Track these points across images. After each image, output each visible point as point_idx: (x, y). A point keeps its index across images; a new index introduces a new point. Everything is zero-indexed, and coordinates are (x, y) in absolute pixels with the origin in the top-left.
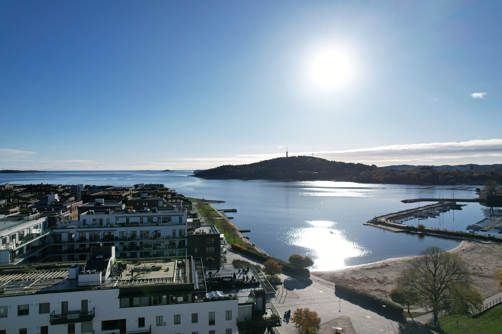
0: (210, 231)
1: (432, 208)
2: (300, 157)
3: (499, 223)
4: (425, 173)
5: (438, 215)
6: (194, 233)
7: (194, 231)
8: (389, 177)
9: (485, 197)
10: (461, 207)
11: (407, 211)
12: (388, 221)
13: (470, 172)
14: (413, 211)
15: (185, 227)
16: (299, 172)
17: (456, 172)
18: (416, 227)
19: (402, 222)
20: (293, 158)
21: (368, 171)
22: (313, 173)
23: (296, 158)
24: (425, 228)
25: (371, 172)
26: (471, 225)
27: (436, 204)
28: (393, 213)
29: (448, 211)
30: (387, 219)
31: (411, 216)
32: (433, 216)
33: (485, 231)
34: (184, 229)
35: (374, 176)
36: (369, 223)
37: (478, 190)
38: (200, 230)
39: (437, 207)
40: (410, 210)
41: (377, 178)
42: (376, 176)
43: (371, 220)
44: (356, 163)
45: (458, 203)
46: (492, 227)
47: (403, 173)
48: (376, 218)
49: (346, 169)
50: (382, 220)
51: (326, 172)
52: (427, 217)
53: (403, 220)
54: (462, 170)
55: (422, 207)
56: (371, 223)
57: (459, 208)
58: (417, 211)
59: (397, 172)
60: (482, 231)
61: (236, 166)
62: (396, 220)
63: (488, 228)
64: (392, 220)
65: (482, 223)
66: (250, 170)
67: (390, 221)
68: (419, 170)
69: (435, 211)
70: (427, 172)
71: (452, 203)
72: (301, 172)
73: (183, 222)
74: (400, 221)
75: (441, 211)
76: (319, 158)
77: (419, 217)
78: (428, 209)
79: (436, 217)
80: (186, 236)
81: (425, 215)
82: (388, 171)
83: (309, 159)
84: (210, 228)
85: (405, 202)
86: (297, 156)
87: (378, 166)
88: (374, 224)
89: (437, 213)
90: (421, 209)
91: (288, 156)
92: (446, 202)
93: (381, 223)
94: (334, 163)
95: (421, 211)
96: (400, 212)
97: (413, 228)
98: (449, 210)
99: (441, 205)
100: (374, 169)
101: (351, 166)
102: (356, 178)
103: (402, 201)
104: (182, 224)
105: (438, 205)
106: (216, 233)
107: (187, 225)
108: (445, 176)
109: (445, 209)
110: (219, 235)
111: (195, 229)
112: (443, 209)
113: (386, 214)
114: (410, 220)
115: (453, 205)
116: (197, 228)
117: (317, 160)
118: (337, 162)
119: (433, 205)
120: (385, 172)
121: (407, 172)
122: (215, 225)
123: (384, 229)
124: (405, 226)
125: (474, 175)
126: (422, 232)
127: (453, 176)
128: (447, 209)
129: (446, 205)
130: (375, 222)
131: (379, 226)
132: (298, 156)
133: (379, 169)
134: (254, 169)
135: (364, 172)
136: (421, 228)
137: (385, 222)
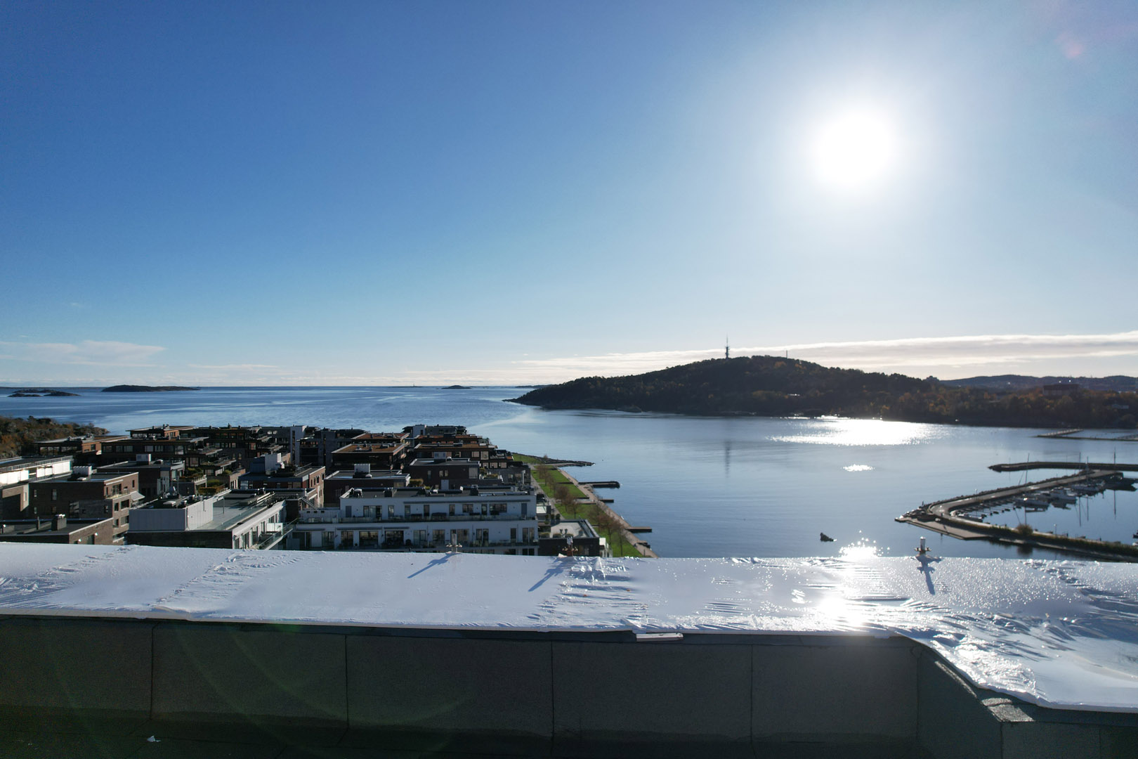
0: (580, 533)
1: (1060, 485)
2: (757, 359)
4: (1057, 398)
5: (1073, 502)
6: (551, 536)
7: (550, 531)
8: (967, 407)
10: (1134, 485)
11: (999, 490)
12: (952, 513)
14: (1014, 492)
15: (535, 524)
16: (754, 393)
18: (1012, 529)
19: (984, 516)
20: (742, 361)
21: (918, 391)
22: (787, 397)
23: (748, 362)
24: (1035, 532)
25: (925, 395)
27: (1074, 476)
28: (964, 495)
30: (950, 510)
31: (1006, 503)
32: (1062, 503)
34: (533, 529)
35: (932, 405)
36: (908, 518)
38: (561, 530)
39: (1074, 483)
40: (1007, 489)
41: (937, 409)
42: (936, 405)
43: (914, 512)
44: (889, 374)
45: (1127, 474)
47: (1003, 397)
48: (925, 507)
49: (864, 386)
50: (937, 511)
51: (819, 395)
52: (1045, 507)
53: (986, 512)
55: (1037, 484)
56: (913, 517)
57: (1127, 485)
58: (1023, 492)
59: (986, 396)
61: (612, 378)
62: (971, 511)
64: (962, 513)
66: (642, 387)
67: (956, 514)
68: (1042, 392)
69: (1067, 492)
70: (1060, 398)
71: (1111, 475)
72: (759, 393)
73: (529, 514)
74: (978, 514)
75: (1081, 493)
76: (803, 361)
77: (1026, 505)
78: (1050, 488)
79: (1068, 505)
80: (537, 541)
81: (1041, 502)
82: (967, 391)
83: (779, 364)
85: (998, 468)
86: (750, 357)
88: (919, 520)
89: (1071, 498)
90: (1032, 488)
92: (1097, 472)
93: (933, 518)
94: (836, 372)
95: (1033, 491)
96: (983, 494)
97: (1004, 532)
98: (1102, 491)
99: (1083, 478)
100: (933, 387)
101: (877, 380)
102: (888, 408)
103: (991, 468)
104: (528, 519)
105: (1076, 479)
106: (591, 536)
107: (537, 519)
108: (1108, 407)
109: (1091, 489)
110: (597, 540)
111: (550, 527)
112: (1087, 489)
113: (948, 498)
114: (1003, 511)
115: (1114, 479)
116: (553, 524)
117: (797, 365)
118: (843, 370)
119: (1066, 477)
120: (959, 395)
121: (1011, 397)
123: (942, 533)
124: (988, 526)
126: (1027, 543)
127: (1126, 407)
128: (1097, 489)
129: (1095, 478)
130: (923, 515)
131: (930, 524)
132: (753, 357)
133: (947, 388)
134: (653, 387)
135: (907, 394)
136: (1025, 532)
137: (945, 516)
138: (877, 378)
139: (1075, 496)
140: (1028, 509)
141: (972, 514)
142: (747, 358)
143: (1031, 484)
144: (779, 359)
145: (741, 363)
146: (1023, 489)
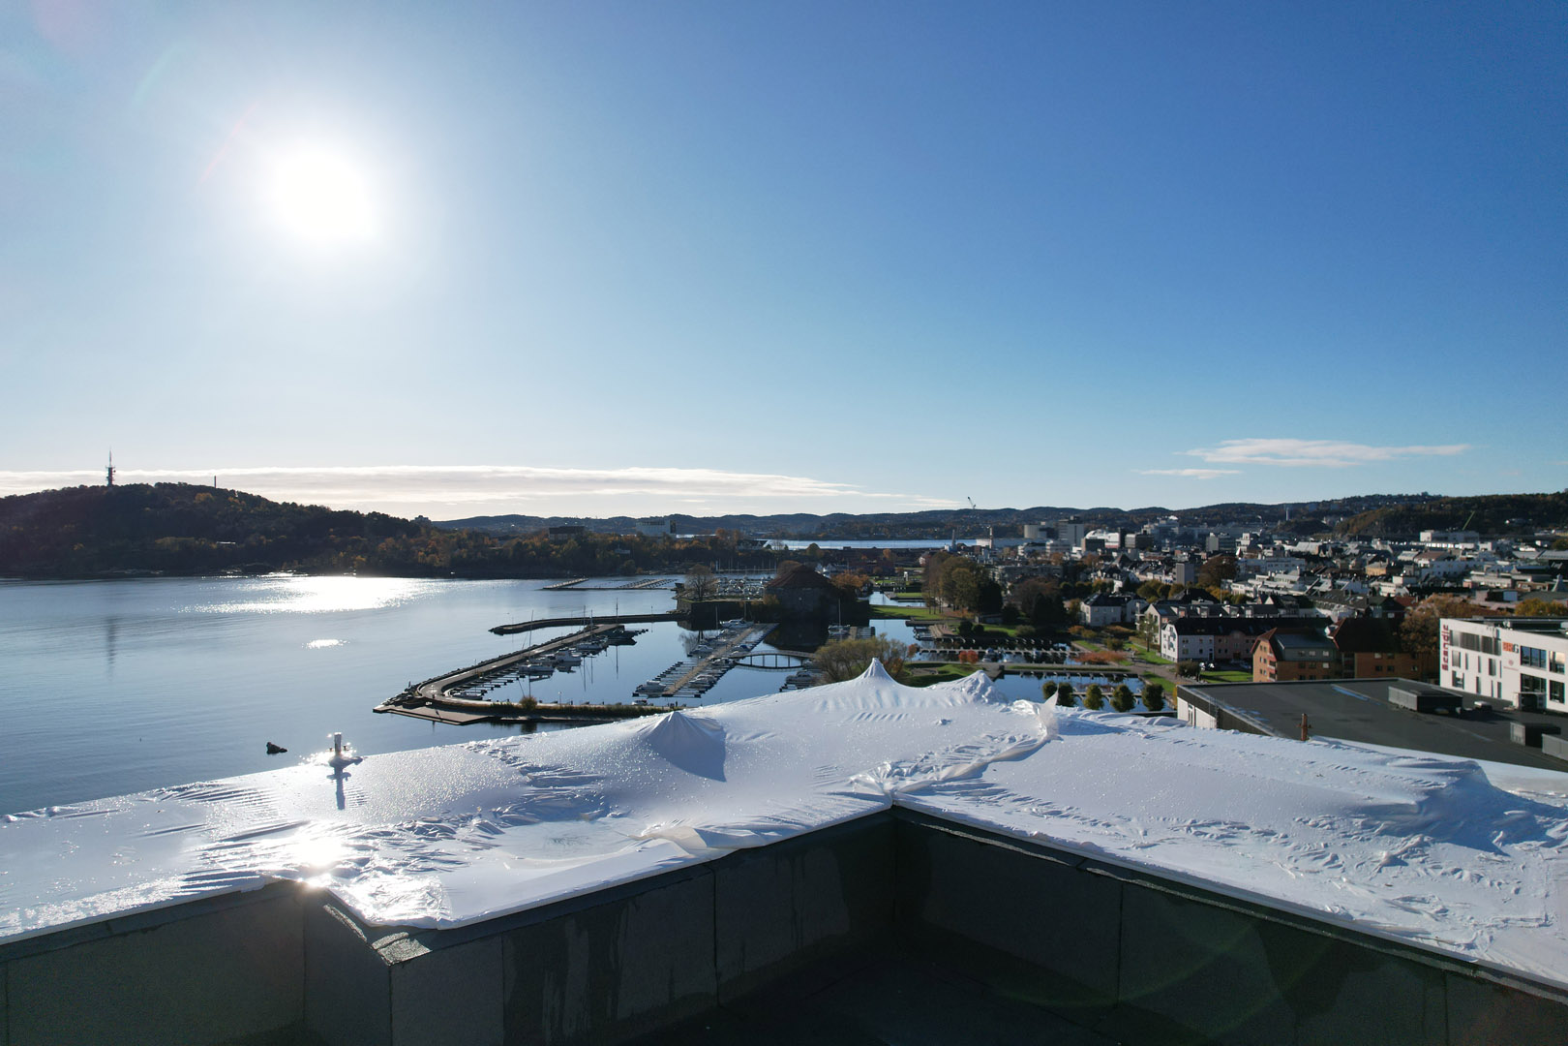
1: (566, 645)
3: (701, 672)
4: (561, 543)
5: (578, 663)
8: (465, 555)
9: (687, 608)
10: (635, 638)
11: (501, 658)
12: (446, 693)
13: (669, 538)
14: (516, 658)
16: (159, 541)
17: (638, 539)
18: (515, 704)
19: (484, 692)
20: (136, 491)
21: (404, 536)
22: (214, 546)
23: (148, 492)
24: (539, 704)
25: (412, 541)
26: (644, 684)
27: (579, 633)
28: (461, 669)
29: (603, 651)
30: (444, 689)
31: (509, 672)
32: (566, 666)
33: (670, 696)
35: (421, 553)
36: (390, 707)
37: (679, 587)
39: (579, 641)
40: (510, 656)
41: (428, 559)
42: (427, 554)
43: (398, 697)
44: (366, 513)
45: (629, 627)
46: (685, 684)
47: (506, 543)
48: (413, 689)
49: (332, 530)
50: (427, 692)
51: (265, 542)
52: (550, 673)
53: (487, 686)
54: (652, 535)
55: (543, 645)
56: (397, 704)
57: (628, 639)
58: (527, 658)
59: (487, 541)
60: (664, 696)
62: (468, 688)
63: (677, 686)
64: (458, 691)
65: (673, 672)
67: (451, 693)
68: (547, 536)
69: (570, 654)
70: (566, 542)
71: (613, 629)
72: (168, 540)
74: (477, 691)
75: (585, 652)
76: (240, 493)
77: (531, 672)
78: (556, 649)
79: (573, 668)
81: (545, 668)
82: (465, 536)
83: (202, 496)
85: (500, 631)
86: (153, 485)
87: (434, 519)
88: (404, 707)
89: (575, 660)
90: (537, 651)
91: (114, 483)
92: (602, 627)
93: (425, 702)
94: (291, 509)
95: (538, 655)
96: (483, 664)
97: (508, 709)
98: (605, 648)
99: (587, 635)
100: (423, 531)
101: (349, 520)
102: (364, 559)
103: (491, 631)
105: (581, 637)
108: (612, 553)
109: (596, 646)
112: (593, 647)
114: (505, 684)
115: (616, 633)
117: (231, 499)
118: (301, 506)
119: (571, 636)
120: (455, 540)
121: (514, 542)
123: (434, 720)
124: (489, 703)
125: (677, 546)
126: (530, 716)
127: (628, 552)
128: (600, 646)
129: (599, 634)
130: (409, 700)
131: (418, 710)
132: (158, 484)
133: (439, 531)
135: (390, 540)
136: (529, 706)
137: (438, 698)
138: (349, 518)
139: (579, 657)
140: (532, 677)
141: (470, 692)
142: (147, 486)
143: (535, 647)
144: (202, 489)
145: (136, 493)
146: (526, 654)
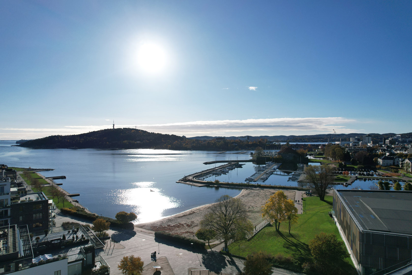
0: (38, 198)
1: (224, 167)
2: (125, 129)
3: (263, 175)
4: (219, 142)
5: (228, 172)
6: (19, 202)
7: (19, 199)
8: (195, 145)
9: (255, 159)
10: (242, 166)
11: (207, 170)
12: (194, 178)
13: (247, 141)
14: (212, 170)
15: (9, 197)
16: (124, 141)
17: (239, 141)
18: (213, 182)
19: (204, 179)
20: (119, 130)
21: (180, 140)
22: (136, 143)
23: (122, 130)
24: (220, 182)
25: (182, 142)
26: (248, 178)
27: (227, 164)
28: (197, 172)
29: (234, 169)
30: (194, 177)
31: (210, 174)
32: (225, 173)
33: (256, 181)
34: (7, 199)
35: (184, 145)
36: (180, 181)
37: (252, 154)
38: (26, 199)
39: (227, 166)
40: (210, 170)
41: (186, 146)
42: (186, 145)
43: (182, 179)
44: (171, 135)
45: (240, 163)
46: (259, 178)
47: (205, 142)
48: (186, 177)
49: (163, 139)
50: (189, 178)
51: (147, 142)
52: (221, 174)
53: (205, 177)
54: (243, 140)
55: (218, 167)
56: (182, 181)
57: (240, 166)
58: (214, 170)
59: (200, 142)
60: (254, 181)
61: (66, 136)
62: (200, 177)
63: (257, 179)
64: (197, 178)
65: (254, 176)
66: (79, 139)
67: (196, 179)
68: (215, 140)
69: (226, 170)
70: (220, 142)
72: (126, 141)
73: (5, 192)
74: (202, 178)
75: (229, 169)
76: (141, 130)
78: (221, 168)
79: (226, 173)
80: (10, 205)
82: (194, 140)
83: (133, 131)
84: (37, 195)
85: (206, 163)
86: (122, 128)
87: (187, 137)
88: (184, 182)
89: (227, 171)
90: (216, 169)
91: (114, 128)
92: (233, 163)
93: (189, 181)
94: (153, 134)
95: (217, 170)
96: (203, 171)
97: (211, 183)
98: (234, 168)
99: (229, 165)
100: (184, 139)
101: (167, 137)
102: (171, 146)
103: (204, 163)
104: (4, 194)
105: (228, 165)
106: (44, 199)
107: (10, 194)
108: (232, 144)
109: (232, 168)
110: (47, 201)
111: (20, 198)
112: (231, 168)
113: (192, 174)
114: (209, 177)
115: (237, 165)
116: (23, 196)
117: (139, 131)
118: (155, 133)
119: (225, 165)
120: (192, 141)
121: (207, 142)
122: (42, 192)
123: (192, 185)
124: (206, 181)
125: (250, 143)
126: (218, 185)
127: (237, 144)
128: (233, 168)
129: (232, 165)
130: (185, 180)
131: (188, 183)
132: (124, 128)
133: (188, 139)
134: (83, 139)
135: (176, 141)
136: (217, 182)
137: (192, 180)
140: (216, 175)
144: (133, 129)
145: (119, 131)
146: (214, 169)
